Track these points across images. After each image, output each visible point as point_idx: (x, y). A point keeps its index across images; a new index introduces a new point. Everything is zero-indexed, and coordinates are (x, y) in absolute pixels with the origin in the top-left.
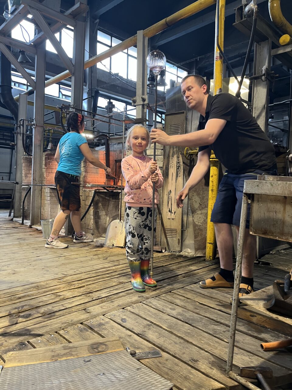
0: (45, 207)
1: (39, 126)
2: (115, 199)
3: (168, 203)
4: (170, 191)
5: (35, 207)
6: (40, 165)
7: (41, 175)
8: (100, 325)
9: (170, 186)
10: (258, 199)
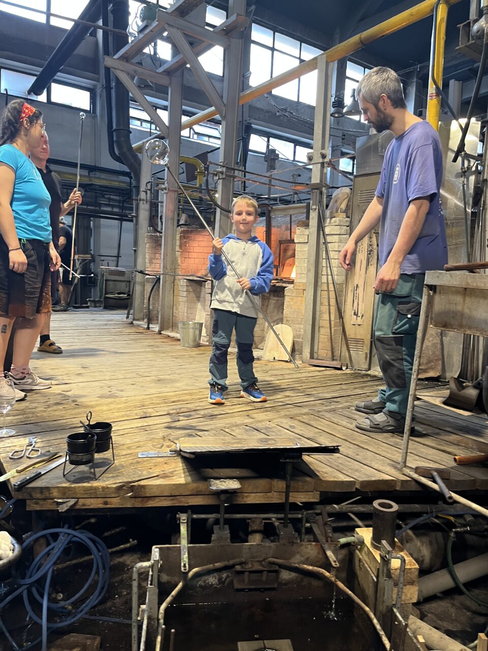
0: (179, 305)
1: (172, 191)
2: (278, 296)
3: (353, 302)
4: (357, 285)
5: (166, 306)
6: (173, 247)
7: (174, 262)
8: (267, 428)
9: (358, 278)
10: (440, 291)
